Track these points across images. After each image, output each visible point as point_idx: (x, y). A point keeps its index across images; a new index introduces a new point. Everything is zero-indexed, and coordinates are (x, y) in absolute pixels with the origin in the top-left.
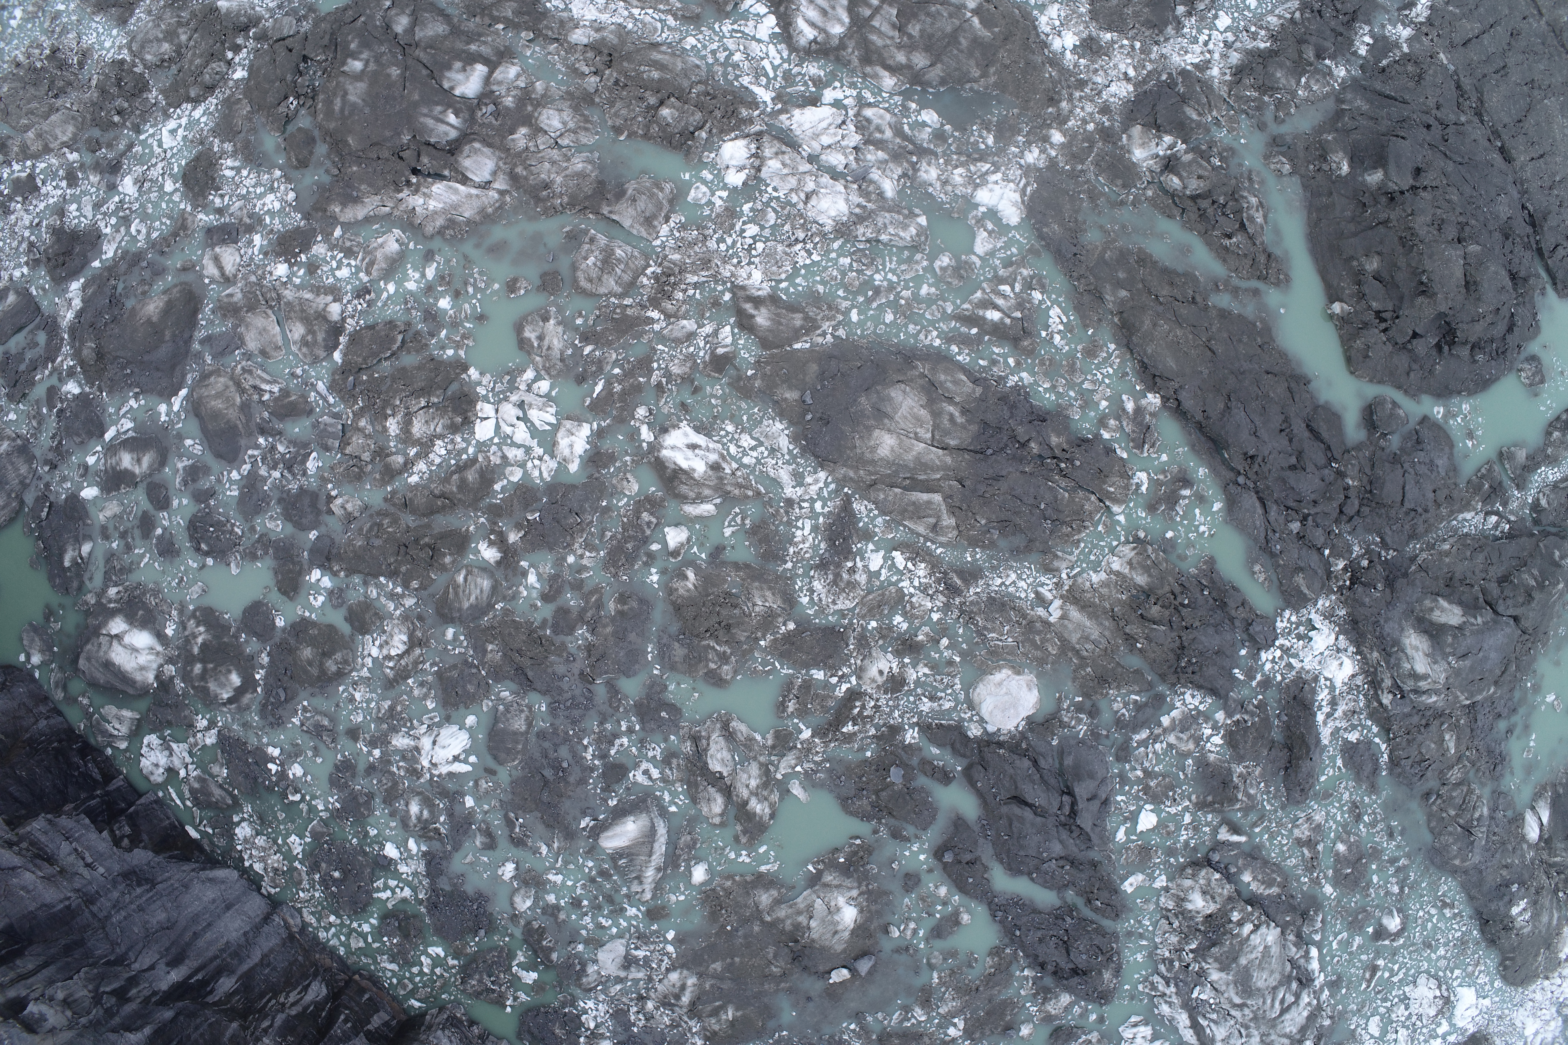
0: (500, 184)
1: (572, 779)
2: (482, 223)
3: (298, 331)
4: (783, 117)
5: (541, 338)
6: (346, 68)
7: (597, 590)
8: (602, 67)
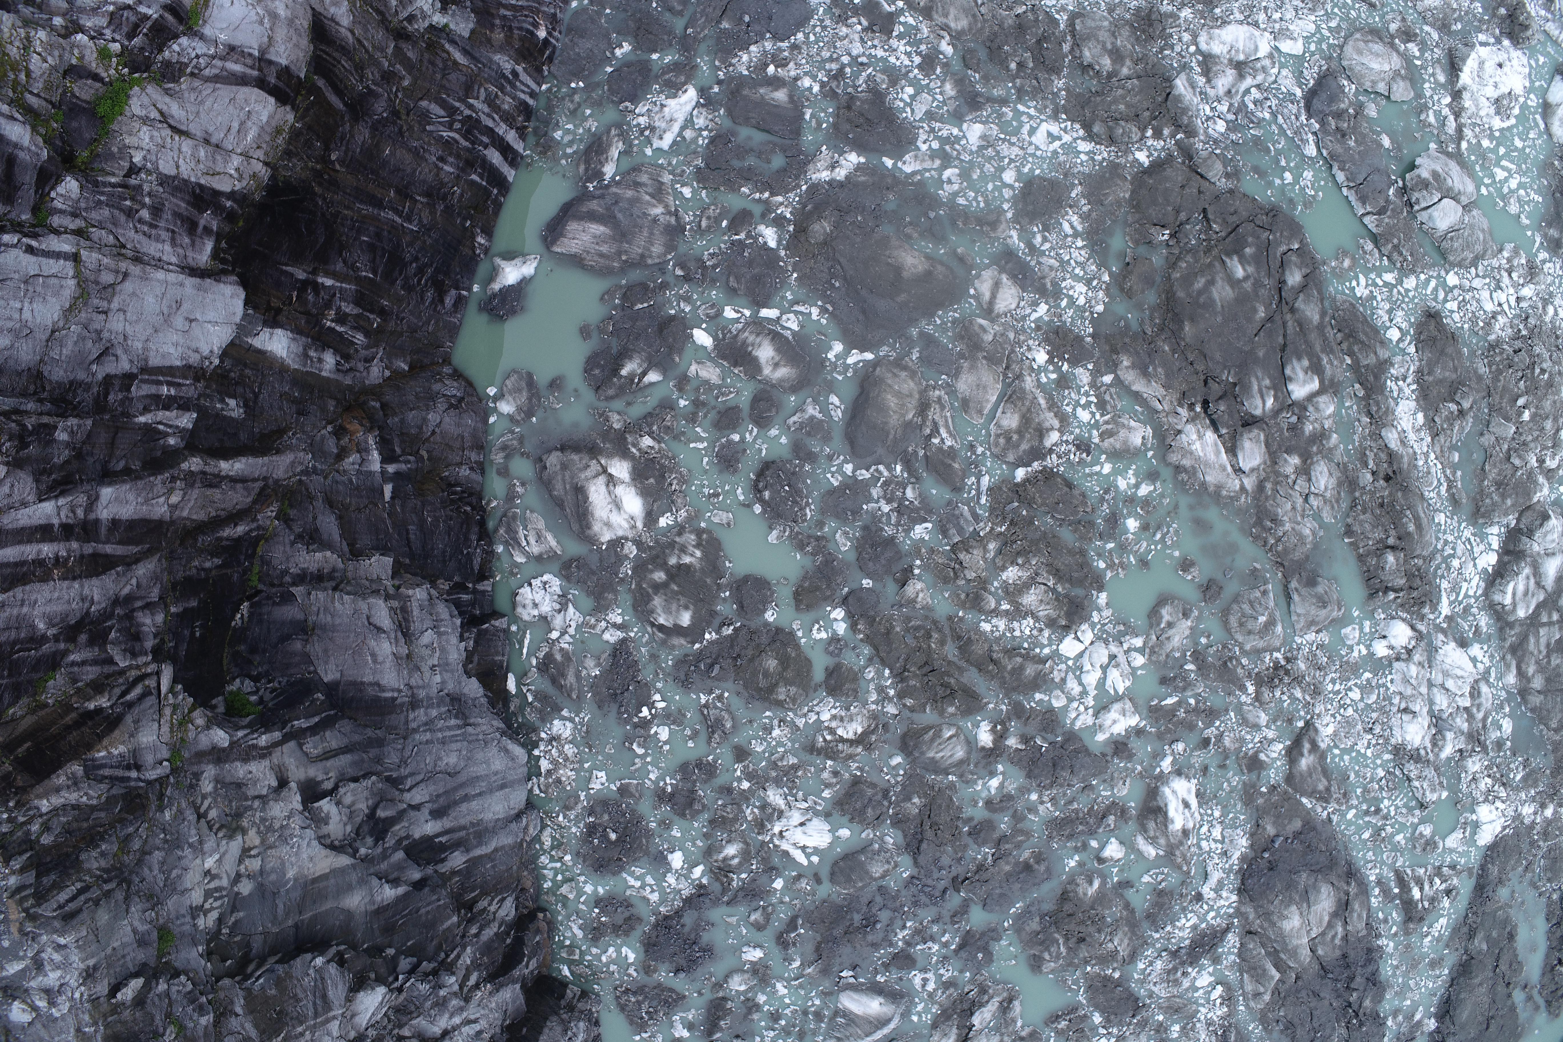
0: (1249, 483)
1: (870, 938)
2: (1209, 495)
3: (1011, 421)
4: (1441, 637)
5: (1170, 625)
6: (1228, 261)
7: (1028, 834)
8: (1382, 475)
